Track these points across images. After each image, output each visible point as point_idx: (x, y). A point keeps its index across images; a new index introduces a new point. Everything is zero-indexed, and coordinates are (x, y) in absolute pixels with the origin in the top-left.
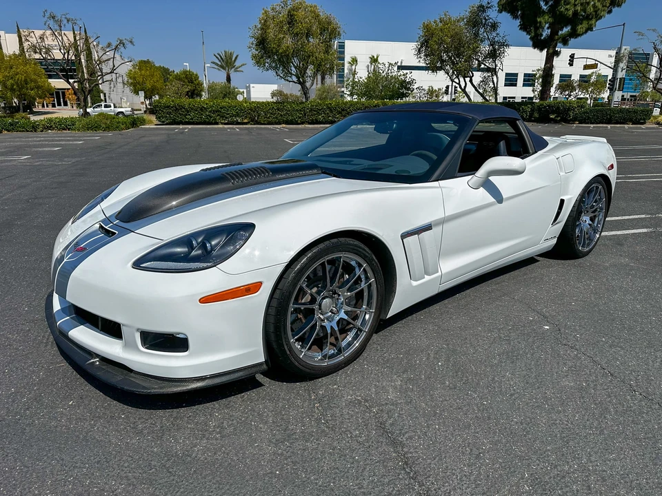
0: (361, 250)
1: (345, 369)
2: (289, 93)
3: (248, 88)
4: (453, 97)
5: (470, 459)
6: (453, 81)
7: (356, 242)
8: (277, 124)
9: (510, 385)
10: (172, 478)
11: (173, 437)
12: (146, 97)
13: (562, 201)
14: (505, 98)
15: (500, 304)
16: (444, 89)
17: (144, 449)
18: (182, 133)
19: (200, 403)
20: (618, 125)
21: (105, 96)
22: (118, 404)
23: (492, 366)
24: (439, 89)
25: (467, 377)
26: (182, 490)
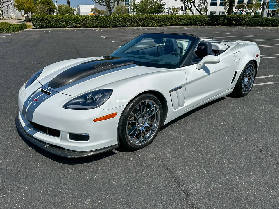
0: (154, 98)
1: (148, 146)
2: (100, 10)
3: (78, 7)
4: (185, 12)
5: (199, 177)
6: (184, 4)
7: (152, 95)
8: (96, 27)
9: (214, 150)
10: (88, 188)
11: (85, 174)
12: (25, 13)
13: (236, 72)
14: (211, 12)
15: (209, 118)
16: (180, 8)
17: (75, 179)
18: (48, 33)
19: (92, 161)
20: (266, 27)
21: (2, 12)
22: (59, 163)
23: (206, 143)
24: (178, 8)
25: (196, 147)
26: (93, 192)
